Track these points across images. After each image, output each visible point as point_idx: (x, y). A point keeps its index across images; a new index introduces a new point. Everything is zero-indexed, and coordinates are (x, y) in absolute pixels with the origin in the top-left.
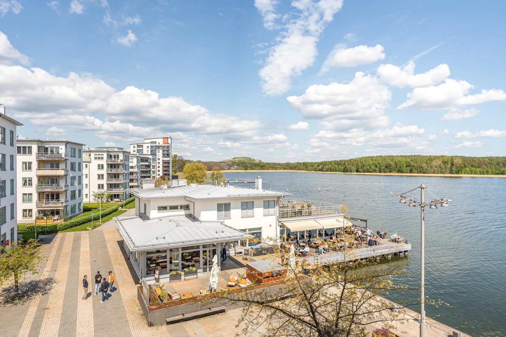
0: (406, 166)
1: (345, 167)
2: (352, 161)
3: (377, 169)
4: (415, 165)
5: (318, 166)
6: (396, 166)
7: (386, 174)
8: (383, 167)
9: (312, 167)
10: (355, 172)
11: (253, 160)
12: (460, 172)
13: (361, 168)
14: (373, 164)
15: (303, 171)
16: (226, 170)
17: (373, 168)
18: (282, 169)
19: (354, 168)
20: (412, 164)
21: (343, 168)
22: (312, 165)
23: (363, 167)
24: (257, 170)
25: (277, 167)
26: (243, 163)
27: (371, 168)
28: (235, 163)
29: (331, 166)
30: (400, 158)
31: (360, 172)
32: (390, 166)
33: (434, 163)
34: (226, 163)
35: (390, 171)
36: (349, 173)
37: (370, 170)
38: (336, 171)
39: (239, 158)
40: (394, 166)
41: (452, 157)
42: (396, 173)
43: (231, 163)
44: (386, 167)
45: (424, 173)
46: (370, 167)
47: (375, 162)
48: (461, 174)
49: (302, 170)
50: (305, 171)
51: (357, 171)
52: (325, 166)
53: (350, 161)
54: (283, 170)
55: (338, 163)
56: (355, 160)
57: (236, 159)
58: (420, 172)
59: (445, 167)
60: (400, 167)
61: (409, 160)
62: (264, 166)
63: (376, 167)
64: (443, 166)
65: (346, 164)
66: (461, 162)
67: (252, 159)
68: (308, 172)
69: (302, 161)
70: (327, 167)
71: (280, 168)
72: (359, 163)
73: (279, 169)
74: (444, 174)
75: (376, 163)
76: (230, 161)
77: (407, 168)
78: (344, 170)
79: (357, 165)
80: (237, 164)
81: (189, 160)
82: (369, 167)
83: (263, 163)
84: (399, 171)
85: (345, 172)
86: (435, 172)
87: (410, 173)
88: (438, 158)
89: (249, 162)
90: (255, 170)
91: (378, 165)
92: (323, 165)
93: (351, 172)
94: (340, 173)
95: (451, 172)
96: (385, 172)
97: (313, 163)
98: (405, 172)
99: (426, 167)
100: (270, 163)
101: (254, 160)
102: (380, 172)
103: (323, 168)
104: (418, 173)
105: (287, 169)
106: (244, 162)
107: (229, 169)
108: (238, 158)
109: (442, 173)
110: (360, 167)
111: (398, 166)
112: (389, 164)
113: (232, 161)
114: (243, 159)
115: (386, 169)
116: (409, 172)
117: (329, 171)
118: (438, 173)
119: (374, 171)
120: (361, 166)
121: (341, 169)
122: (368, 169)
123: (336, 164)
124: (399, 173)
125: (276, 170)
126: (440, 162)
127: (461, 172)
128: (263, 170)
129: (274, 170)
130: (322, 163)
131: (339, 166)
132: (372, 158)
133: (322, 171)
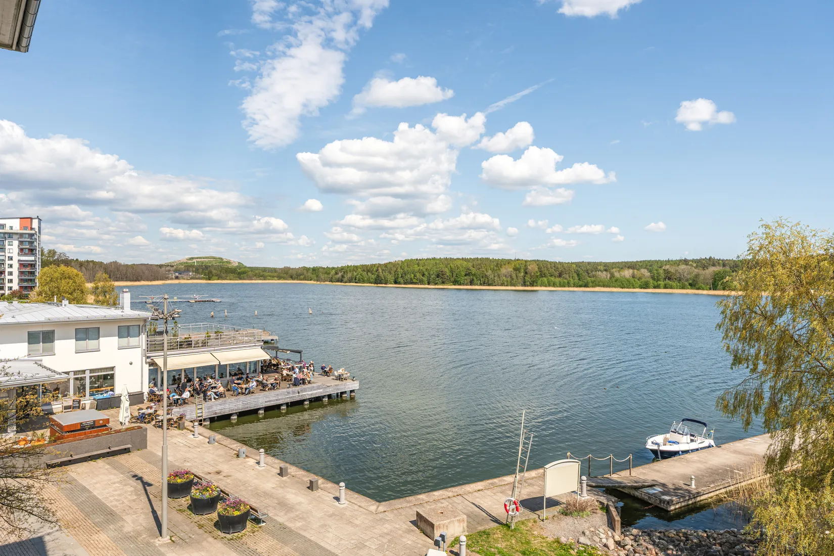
0: (466, 275)
1: (378, 276)
2: (389, 266)
3: (425, 279)
4: (478, 272)
5: (336, 273)
6: (452, 275)
7: (436, 287)
8: (432, 277)
9: (326, 275)
10: (392, 284)
11: (227, 262)
12: (535, 284)
13: (402, 277)
14: (419, 271)
15: (312, 282)
16: (172, 279)
17: (418, 277)
18: (276, 278)
19: (391, 277)
20: (474, 271)
21: (374, 277)
22: (327, 271)
23: (404, 275)
24: (230, 280)
25: (266, 274)
26: (207, 267)
27: (416, 278)
28: (192, 266)
29: (355, 274)
30: (459, 263)
31: (400, 283)
32: (443, 275)
33: (503, 271)
34: (173, 266)
35: (443, 283)
36: (383, 285)
37: (414, 281)
38: (364, 282)
39: (200, 258)
40: (448, 274)
41: (526, 261)
42: (451, 285)
43: (183, 266)
44: (438, 276)
45: (489, 285)
46: (415, 276)
47: (421, 268)
48: (536, 286)
49: (311, 280)
50: (315, 282)
51: (396, 282)
52: (347, 273)
53: (386, 265)
54: (278, 280)
55: (368, 269)
56: (394, 265)
57: (195, 260)
58: (484, 284)
59: (517, 276)
60: (457, 276)
61: (470, 265)
62: (244, 273)
63: (423, 275)
64: (514, 276)
65: (380, 270)
66: (537, 269)
67: (225, 260)
68: (319, 283)
69: (310, 265)
70: (349, 275)
71: (273, 277)
72: (399, 270)
73: (269, 278)
74: (515, 286)
75: (424, 270)
76: (181, 264)
77: (466, 277)
78: (376, 279)
79: (396, 271)
80: (194, 269)
81: (92, 261)
82: (413, 275)
83: (245, 267)
84: (455, 282)
85: (377, 284)
86: (504, 283)
87: (471, 285)
88: (509, 262)
89: (218, 266)
90: (226, 279)
91: (426, 273)
92: (344, 272)
93: (386, 284)
94: (370, 285)
95: (524, 284)
96: (436, 284)
97: (330, 268)
98: (463, 284)
99: (492, 276)
100: (257, 268)
101: (229, 262)
102: (429, 284)
103: (343, 276)
104: (481, 284)
105: (284, 279)
106: (210, 265)
107: (177, 278)
108: (197, 258)
109: (512, 285)
110: (400, 276)
111: (454, 275)
112: (442, 272)
113: (187, 263)
114: (206, 260)
115: (437, 279)
116: (469, 284)
117: (353, 283)
118: (507, 286)
119: (420, 281)
120: (402, 274)
121: (372, 279)
122: (411, 279)
123: (364, 271)
124: (455, 285)
125: (264, 280)
126: (511, 269)
127: (537, 283)
128: (240, 279)
129: (260, 279)
130: (342, 269)
131: (369, 274)
132: (418, 262)
133: (341, 281)
